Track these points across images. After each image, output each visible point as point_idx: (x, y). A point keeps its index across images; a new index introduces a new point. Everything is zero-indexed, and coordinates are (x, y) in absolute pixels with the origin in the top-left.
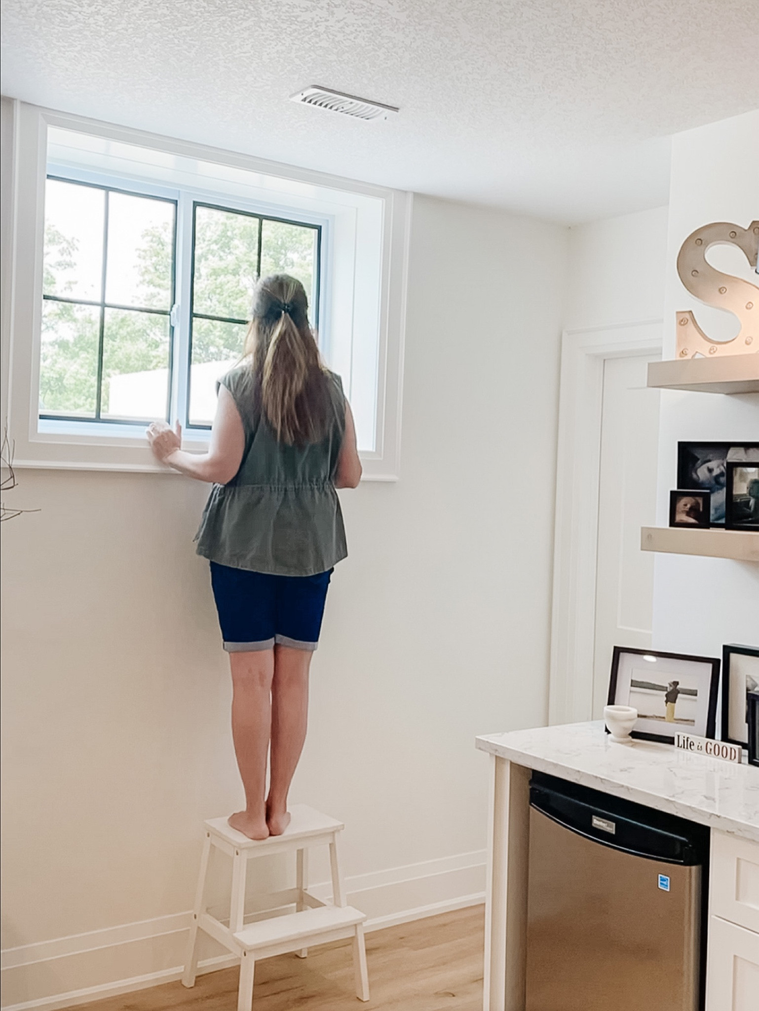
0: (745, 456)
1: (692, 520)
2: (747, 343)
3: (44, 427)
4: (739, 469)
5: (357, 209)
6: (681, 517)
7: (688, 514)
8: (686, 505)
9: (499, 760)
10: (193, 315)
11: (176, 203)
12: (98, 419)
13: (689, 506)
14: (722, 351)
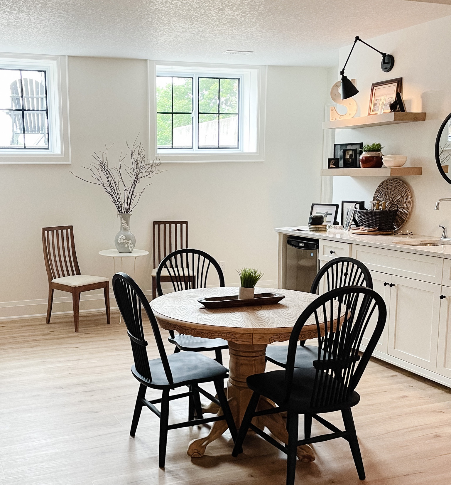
0: (351, 147)
1: (335, 167)
2: (350, 115)
3: (159, 151)
4: (347, 151)
5: (250, 72)
6: (331, 166)
7: (333, 165)
8: (333, 162)
9: (279, 233)
10: (199, 113)
11: (192, 78)
12: (172, 148)
13: (333, 163)
14: (343, 118)
